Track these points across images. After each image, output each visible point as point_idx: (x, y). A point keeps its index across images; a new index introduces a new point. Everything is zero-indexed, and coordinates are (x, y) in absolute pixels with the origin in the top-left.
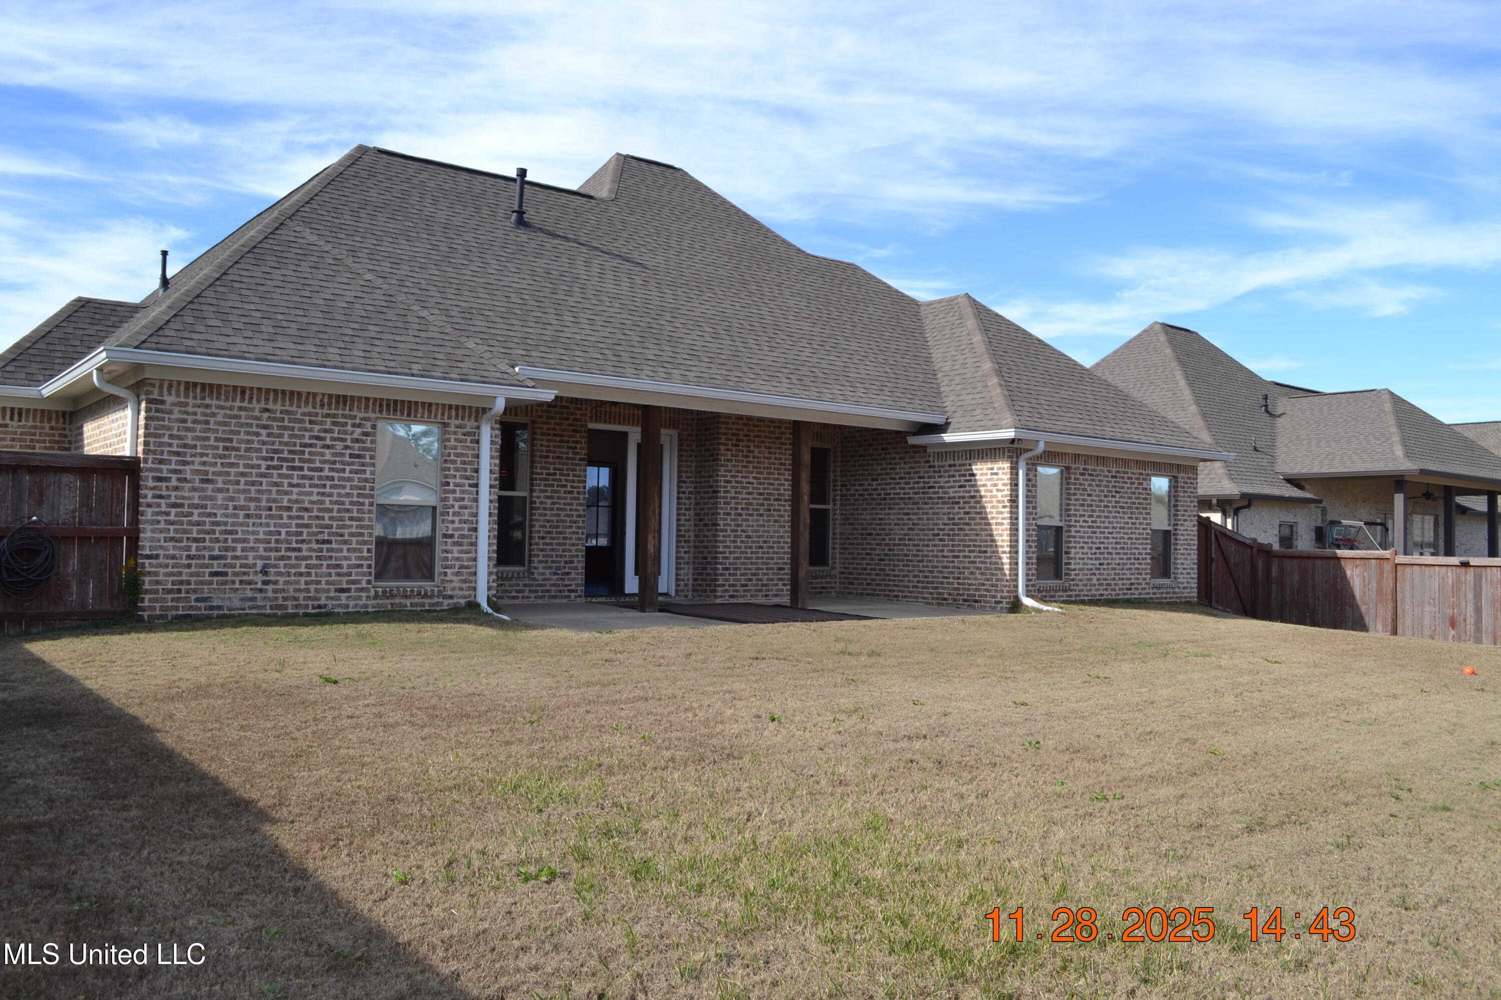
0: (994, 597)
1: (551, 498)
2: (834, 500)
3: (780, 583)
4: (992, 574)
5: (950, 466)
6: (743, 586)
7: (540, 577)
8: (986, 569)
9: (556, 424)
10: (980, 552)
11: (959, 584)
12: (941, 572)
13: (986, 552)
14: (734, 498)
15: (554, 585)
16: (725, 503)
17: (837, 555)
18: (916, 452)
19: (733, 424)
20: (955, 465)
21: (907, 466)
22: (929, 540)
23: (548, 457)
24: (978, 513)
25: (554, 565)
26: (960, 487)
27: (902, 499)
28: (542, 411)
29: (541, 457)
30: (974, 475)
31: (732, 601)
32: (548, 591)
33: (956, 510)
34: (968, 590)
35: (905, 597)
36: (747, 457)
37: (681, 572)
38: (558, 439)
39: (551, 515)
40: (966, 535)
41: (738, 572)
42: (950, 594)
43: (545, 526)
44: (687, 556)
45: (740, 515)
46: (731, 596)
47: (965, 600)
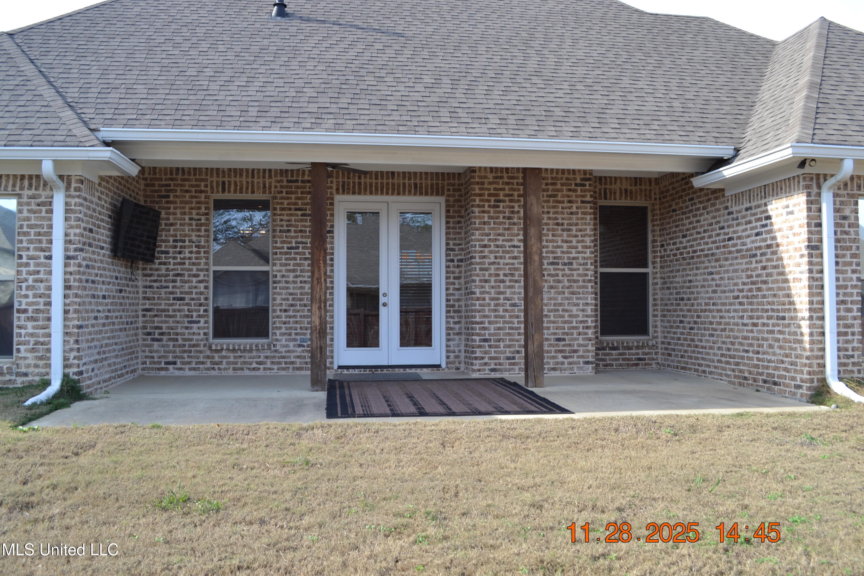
0: (793, 379)
1: (294, 271)
2: (654, 263)
3: (560, 355)
4: (791, 348)
5: (747, 209)
6: (508, 358)
7: (284, 349)
8: (785, 341)
9: (298, 198)
10: (778, 318)
11: (758, 359)
12: (741, 344)
13: (784, 318)
14: (493, 263)
15: (298, 357)
16: (481, 269)
17: (659, 324)
18: (716, 198)
19: (490, 183)
20: (750, 208)
21: (709, 217)
22: (731, 304)
23: (289, 231)
24: (775, 267)
25: (298, 337)
26: (757, 234)
27: (706, 256)
28: (281, 187)
29: (281, 231)
30: (769, 218)
31: (493, 375)
32: (292, 363)
33: (754, 265)
34: (767, 367)
35: (711, 373)
36: (509, 218)
37: (451, 343)
38: (300, 213)
39: (294, 288)
40: (764, 297)
41: (502, 344)
42: (750, 373)
43: (288, 299)
44: (457, 326)
45: (503, 281)
46: (492, 370)
47: (765, 382)
